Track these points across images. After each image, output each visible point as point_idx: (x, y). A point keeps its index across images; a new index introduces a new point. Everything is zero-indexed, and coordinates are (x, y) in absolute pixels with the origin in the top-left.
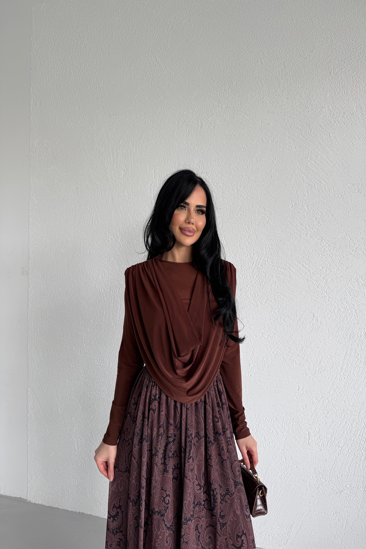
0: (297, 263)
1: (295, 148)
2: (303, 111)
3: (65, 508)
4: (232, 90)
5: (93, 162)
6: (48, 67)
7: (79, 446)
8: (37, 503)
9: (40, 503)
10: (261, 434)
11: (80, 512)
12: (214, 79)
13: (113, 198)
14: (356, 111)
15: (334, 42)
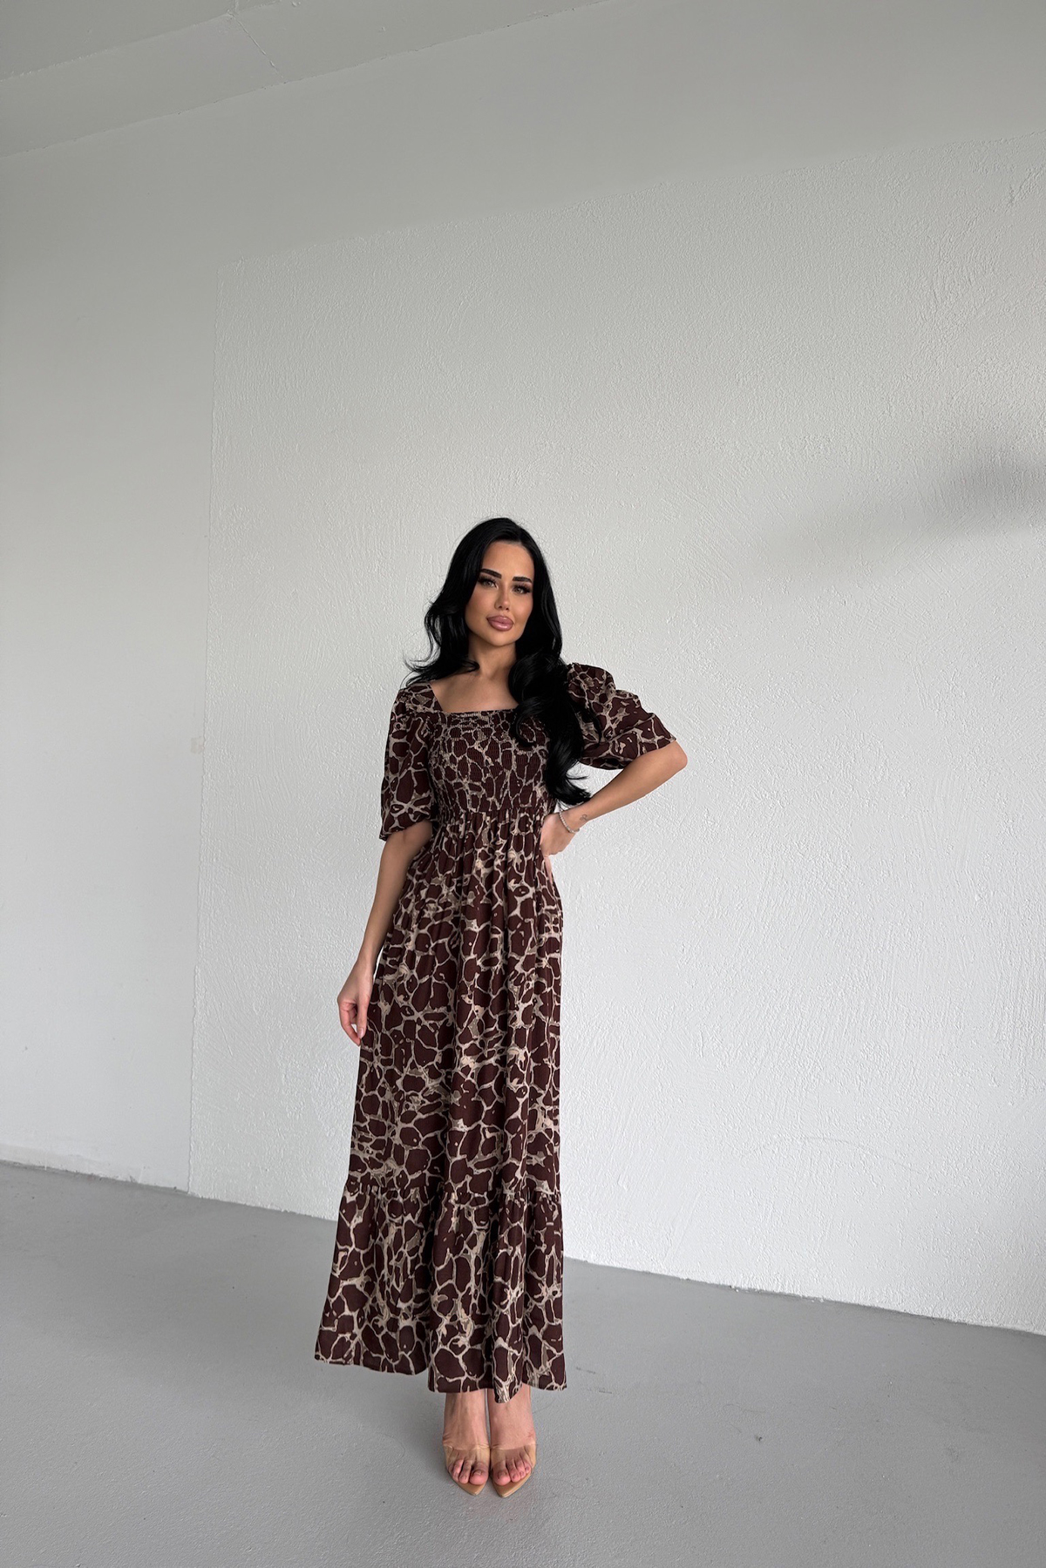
0: (679, 720)
1: (677, 517)
2: (691, 451)
3: (259, 1204)
4: (569, 416)
5: (323, 545)
6: (246, 374)
7: (288, 1077)
8: (207, 1197)
9: (213, 1197)
10: (617, 1038)
11: (286, 1211)
12: (537, 397)
13: (358, 609)
14: (781, 449)
15: (744, 329)
